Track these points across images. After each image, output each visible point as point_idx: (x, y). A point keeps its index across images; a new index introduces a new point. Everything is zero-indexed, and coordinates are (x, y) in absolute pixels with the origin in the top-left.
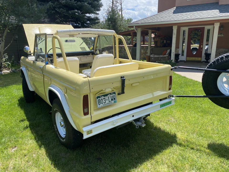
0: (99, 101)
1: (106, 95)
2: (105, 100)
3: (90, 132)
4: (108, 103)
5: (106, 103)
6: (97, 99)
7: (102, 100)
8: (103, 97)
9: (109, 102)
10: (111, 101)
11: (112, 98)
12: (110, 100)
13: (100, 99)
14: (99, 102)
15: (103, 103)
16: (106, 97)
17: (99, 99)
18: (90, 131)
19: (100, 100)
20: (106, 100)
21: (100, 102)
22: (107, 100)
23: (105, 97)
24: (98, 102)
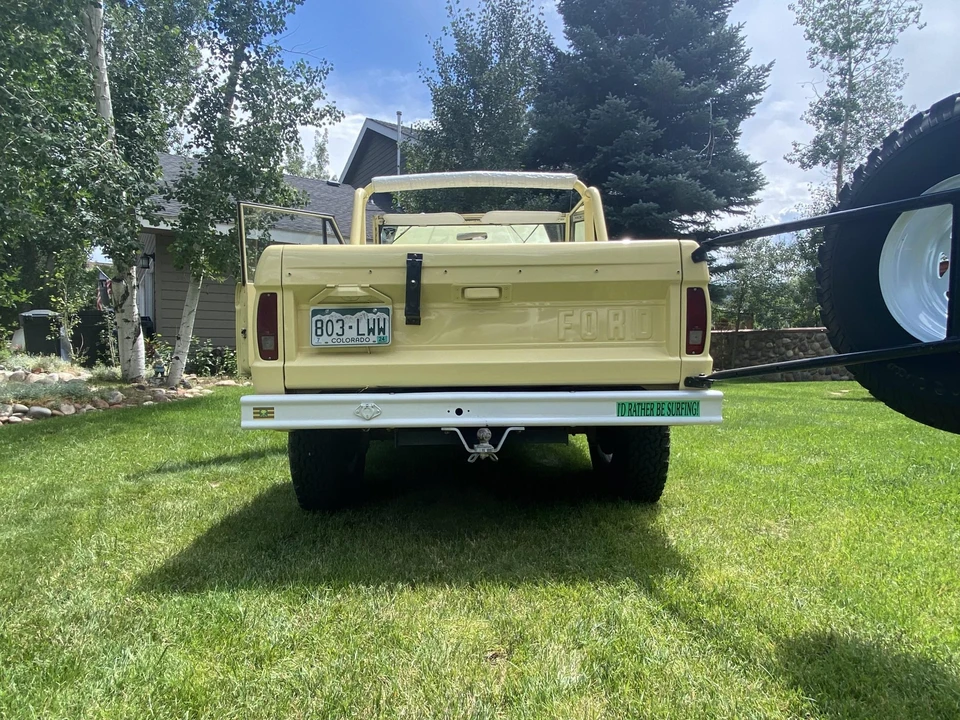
0: (319, 325)
1: (353, 312)
2: (342, 328)
3: (263, 412)
4: (353, 340)
5: (344, 337)
6: (313, 316)
7: (330, 323)
8: (335, 316)
9: (358, 334)
10: (366, 333)
11: (371, 326)
12: (364, 329)
13: (326, 318)
14: (317, 328)
15: (334, 336)
16: (349, 316)
17: (318, 317)
18: (266, 409)
19: (322, 321)
20: (346, 327)
21: (321, 328)
22: (351, 327)
23: (343, 317)
24: (314, 328)
